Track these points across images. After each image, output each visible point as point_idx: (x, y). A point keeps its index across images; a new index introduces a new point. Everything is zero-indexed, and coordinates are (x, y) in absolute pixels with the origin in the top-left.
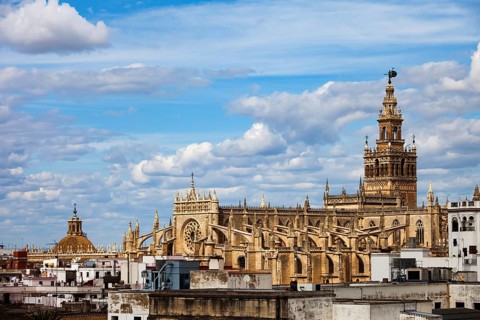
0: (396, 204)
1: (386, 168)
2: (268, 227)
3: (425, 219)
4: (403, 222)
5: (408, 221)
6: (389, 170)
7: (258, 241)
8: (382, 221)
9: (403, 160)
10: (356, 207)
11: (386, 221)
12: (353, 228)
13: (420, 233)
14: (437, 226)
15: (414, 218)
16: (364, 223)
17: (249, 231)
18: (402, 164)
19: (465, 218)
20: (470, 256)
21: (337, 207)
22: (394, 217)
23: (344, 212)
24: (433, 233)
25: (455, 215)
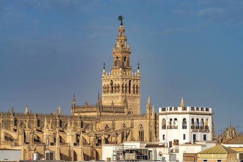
0: (124, 112)
1: (118, 87)
2: (29, 127)
3: (145, 123)
4: (128, 125)
5: (132, 124)
6: (121, 88)
7: (21, 137)
8: (114, 125)
9: (130, 81)
10: (95, 114)
11: (116, 125)
12: (92, 129)
13: (141, 134)
14: (153, 129)
15: (137, 122)
16: (101, 126)
17: (15, 130)
18: (130, 84)
19: (171, 120)
20: (174, 147)
21: (81, 114)
22: (122, 122)
23: (86, 117)
24: (150, 133)
25: (164, 117)
